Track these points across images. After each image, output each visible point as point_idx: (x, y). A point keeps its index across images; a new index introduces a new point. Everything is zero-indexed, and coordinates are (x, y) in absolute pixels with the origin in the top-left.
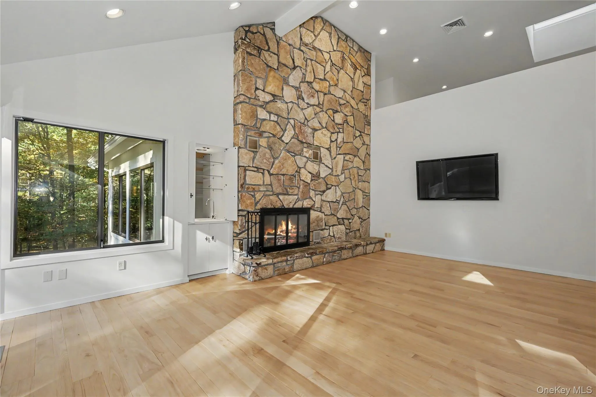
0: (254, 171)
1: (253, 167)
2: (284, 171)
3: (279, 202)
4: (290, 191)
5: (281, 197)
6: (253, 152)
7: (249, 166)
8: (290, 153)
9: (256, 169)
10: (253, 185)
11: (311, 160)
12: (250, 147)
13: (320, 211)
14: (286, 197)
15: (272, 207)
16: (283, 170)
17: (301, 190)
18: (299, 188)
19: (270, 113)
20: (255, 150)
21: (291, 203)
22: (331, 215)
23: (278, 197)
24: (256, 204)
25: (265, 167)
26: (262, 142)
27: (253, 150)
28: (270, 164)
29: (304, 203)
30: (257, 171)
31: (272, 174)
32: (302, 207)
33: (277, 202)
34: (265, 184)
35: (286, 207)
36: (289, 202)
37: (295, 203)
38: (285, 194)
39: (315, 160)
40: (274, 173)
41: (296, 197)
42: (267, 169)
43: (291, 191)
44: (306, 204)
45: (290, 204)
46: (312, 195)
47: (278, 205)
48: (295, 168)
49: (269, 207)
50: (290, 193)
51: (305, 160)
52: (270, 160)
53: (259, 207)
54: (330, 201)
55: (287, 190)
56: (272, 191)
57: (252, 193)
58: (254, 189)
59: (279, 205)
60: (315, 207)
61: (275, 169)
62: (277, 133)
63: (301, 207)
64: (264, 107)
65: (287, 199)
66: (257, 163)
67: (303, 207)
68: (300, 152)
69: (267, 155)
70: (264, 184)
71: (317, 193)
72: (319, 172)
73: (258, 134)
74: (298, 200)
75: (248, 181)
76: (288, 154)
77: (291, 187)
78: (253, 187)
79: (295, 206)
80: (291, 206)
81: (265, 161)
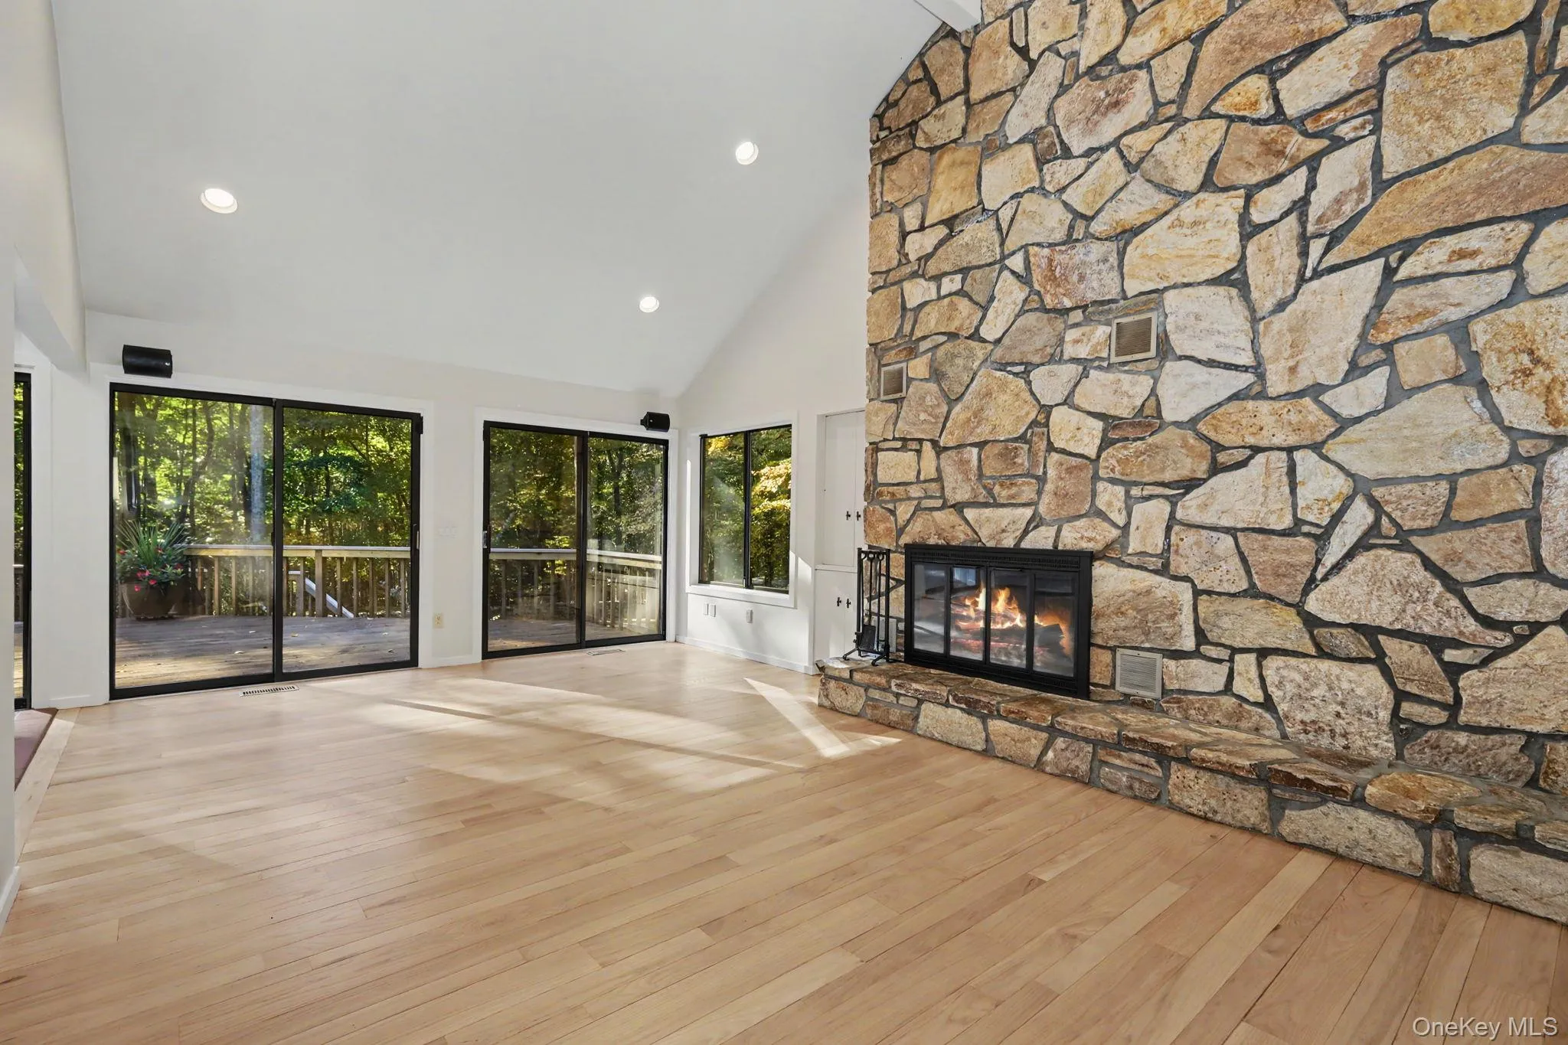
0: (896, 450)
1: (894, 439)
2: (983, 433)
3: (961, 528)
4: (1002, 493)
5: (970, 514)
6: (894, 401)
7: (885, 440)
8: (1009, 369)
9: (899, 444)
10: (894, 485)
11: (1105, 364)
12: (886, 393)
13: (1164, 571)
14: (987, 512)
15: (941, 542)
16: (979, 430)
17: (1049, 487)
18: (1042, 480)
19: (937, 278)
20: (898, 395)
21: (1003, 531)
22: (1244, 594)
23: (960, 512)
24: (901, 531)
25: (924, 431)
26: (915, 367)
27: (891, 397)
28: (936, 423)
29: (1064, 533)
30: (904, 448)
31: (946, 449)
32: (1055, 546)
33: (953, 527)
34: (922, 478)
35: (991, 544)
36: (999, 530)
37: (1026, 532)
38: (986, 505)
39: (1128, 358)
40: (951, 444)
41: (1028, 512)
42: (929, 437)
43: (1004, 493)
44: (1074, 537)
45: (1005, 534)
46: (1110, 504)
47: (960, 536)
48: (1028, 414)
49: (933, 541)
50: (1002, 501)
51: (1072, 371)
52: (937, 411)
53: (905, 539)
54: (1240, 525)
55: (990, 491)
56: (942, 496)
57: (890, 506)
58: (893, 494)
59: (962, 537)
60: (1130, 551)
61: (952, 433)
62: (962, 325)
63: (1050, 547)
64: (920, 272)
65: (988, 520)
66: (903, 428)
67: (1060, 548)
68: (1049, 350)
69: (928, 398)
70: (918, 481)
71: (1135, 492)
72: (1152, 402)
73: (905, 352)
74: (1035, 522)
75: (883, 476)
76: (998, 374)
77: (1009, 481)
78: (891, 489)
79: (1026, 544)
80: (1009, 542)
81: (923, 416)
